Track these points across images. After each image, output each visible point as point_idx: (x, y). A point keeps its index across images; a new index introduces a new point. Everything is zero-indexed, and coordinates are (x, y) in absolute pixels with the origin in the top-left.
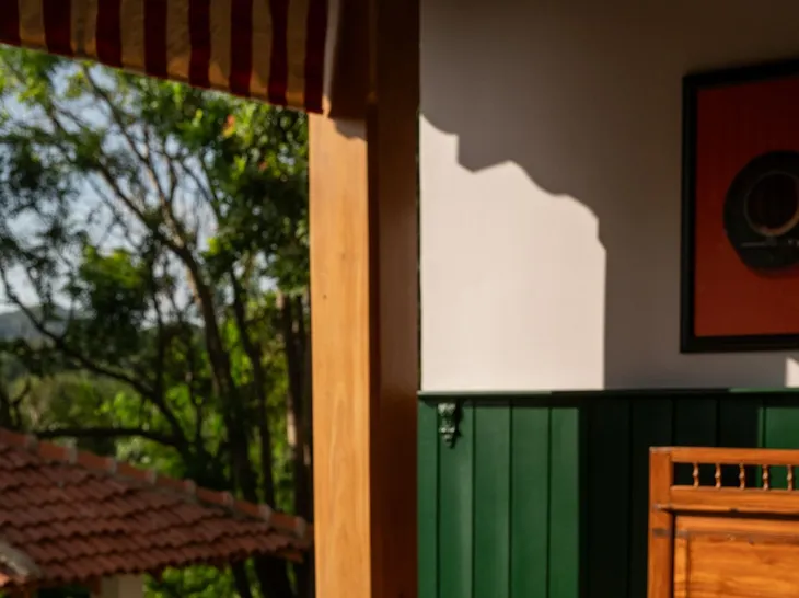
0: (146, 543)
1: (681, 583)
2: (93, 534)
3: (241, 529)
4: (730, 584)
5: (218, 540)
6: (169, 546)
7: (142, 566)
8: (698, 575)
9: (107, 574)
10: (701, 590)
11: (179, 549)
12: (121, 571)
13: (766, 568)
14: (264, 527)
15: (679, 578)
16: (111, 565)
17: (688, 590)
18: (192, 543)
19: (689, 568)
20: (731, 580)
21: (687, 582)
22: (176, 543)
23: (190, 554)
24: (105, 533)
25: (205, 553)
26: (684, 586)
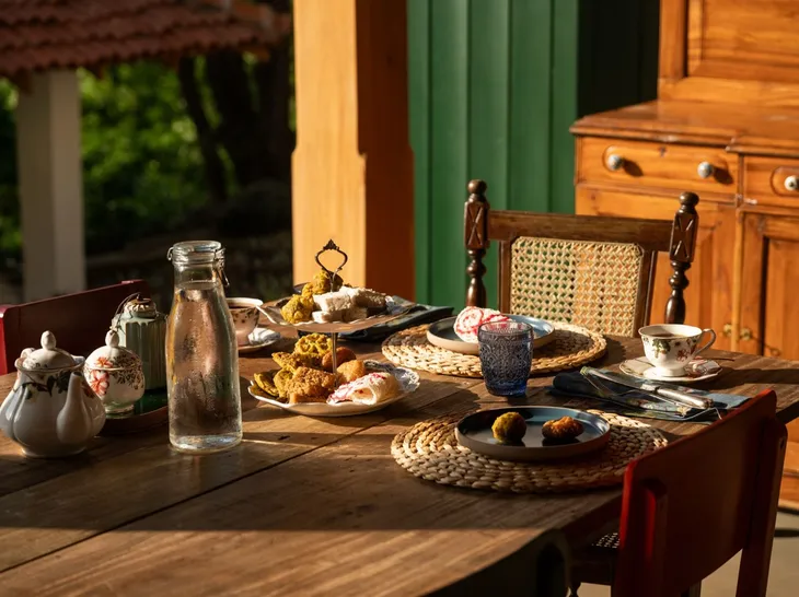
0: (84, 34)
1: (695, 40)
2: (21, 23)
3: (196, 18)
4: (748, 39)
5: (168, 31)
6: (110, 38)
7: (80, 59)
8: (713, 31)
9: (39, 69)
10: (718, 47)
11: (123, 40)
12: (55, 66)
13: (785, 21)
14: (222, 17)
15: (694, 34)
16: (43, 58)
17: (703, 47)
18: (138, 35)
19: (704, 23)
20: (750, 36)
21: (703, 39)
22: (118, 34)
23: (137, 47)
24: (35, 22)
25: (154, 46)
26: (698, 44)
